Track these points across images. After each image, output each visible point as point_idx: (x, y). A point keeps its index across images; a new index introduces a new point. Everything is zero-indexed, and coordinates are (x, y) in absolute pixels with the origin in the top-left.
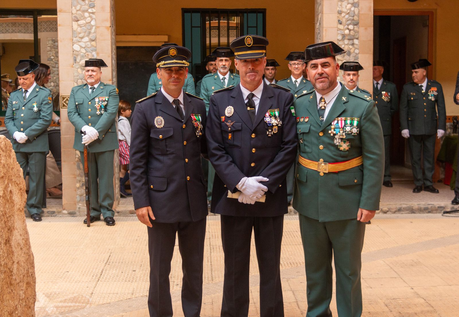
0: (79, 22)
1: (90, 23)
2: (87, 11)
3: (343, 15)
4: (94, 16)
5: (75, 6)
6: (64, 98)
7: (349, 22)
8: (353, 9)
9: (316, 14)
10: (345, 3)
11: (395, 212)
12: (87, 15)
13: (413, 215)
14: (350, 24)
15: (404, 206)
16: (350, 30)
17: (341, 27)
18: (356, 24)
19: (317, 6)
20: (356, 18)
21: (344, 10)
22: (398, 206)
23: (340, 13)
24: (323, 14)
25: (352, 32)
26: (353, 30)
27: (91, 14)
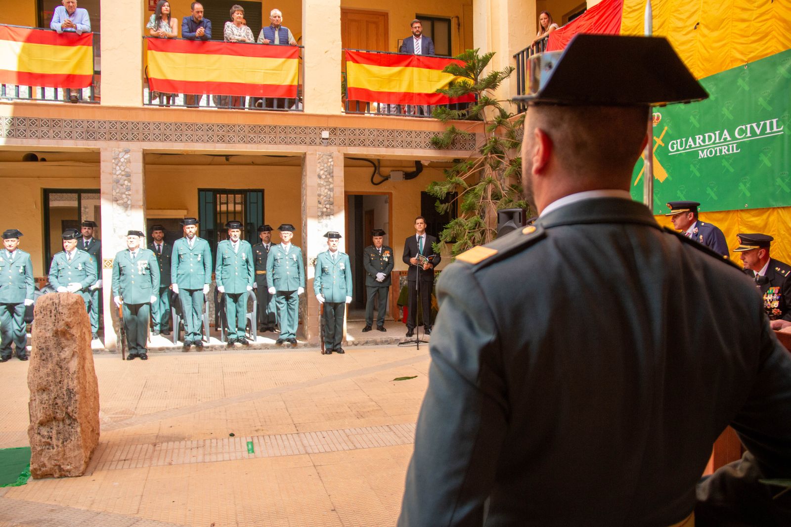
0: (119, 202)
1: (127, 202)
2: (124, 193)
3: (322, 197)
4: (130, 197)
5: (115, 190)
6: (105, 261)
7: (326, 202)
8: (329, 193)
9: (302, 196)
10: (323, 189)
11: (363, 345)
12: (124, 196)
13: (377, 346)
14: (327, 204)
15: (371, 339)
16: (327, 209)
17: (320, 206)
18: (332, 204)
19: (302, 190)
20: (331, 199)
21: (323, 193)
22: (366, 340)
23: (319, 195)
24: (306, 196)
25: (329, 209)
26: (330, 208)
27: (128, 196)
